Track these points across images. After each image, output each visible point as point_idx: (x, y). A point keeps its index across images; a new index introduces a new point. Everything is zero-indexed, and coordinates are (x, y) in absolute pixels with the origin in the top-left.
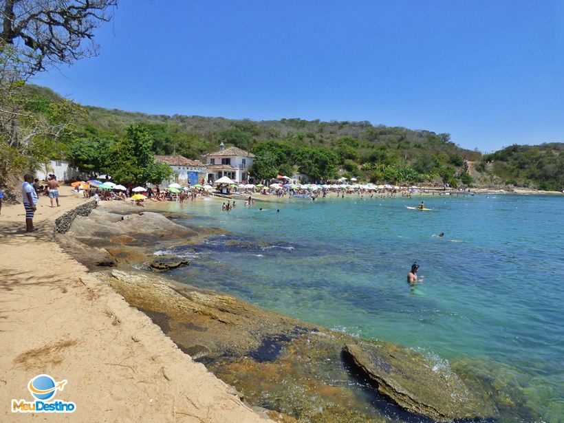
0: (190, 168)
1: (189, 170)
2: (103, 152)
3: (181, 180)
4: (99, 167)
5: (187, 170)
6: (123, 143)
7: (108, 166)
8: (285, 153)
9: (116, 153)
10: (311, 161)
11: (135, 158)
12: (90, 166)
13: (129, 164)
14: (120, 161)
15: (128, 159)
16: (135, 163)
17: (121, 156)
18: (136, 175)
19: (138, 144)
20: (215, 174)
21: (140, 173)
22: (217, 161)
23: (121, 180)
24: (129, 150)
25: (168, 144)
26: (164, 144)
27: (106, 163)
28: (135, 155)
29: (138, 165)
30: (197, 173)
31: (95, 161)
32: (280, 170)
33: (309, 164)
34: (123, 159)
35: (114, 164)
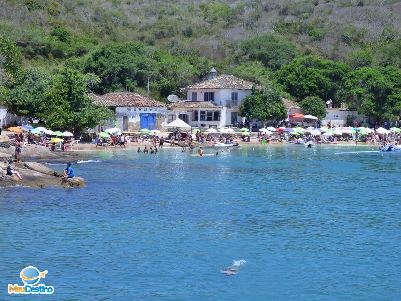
0: (143, 109)
1: (143, 111)
2: (37, 97)
3: (132, 123)
4: (34, 112)
5: (139, 112)
6: (57, 87)
7: (42, 111)
8: (329, 76)
9: (49, 98)
10: (362, 90)
11: (67, 103)
12: (25, 111)
13: (60, 108)
14: (53, 105)
15: (60, 104)
16: (67, 108)
17: (54, 101)
18: (66, 120)
19: (71, 88)
20: (190, 114)
21: (71, 118)
22: (200, 97)
23: (52, 125)
24: (62, 95)
25: (143, 71)
26: (136, 71)
27: (40, 108)
28: (69, 100)
29: (70, 110)
30: (153, 115)
31: (29, 106)
32: (304, 105)
33: (360, 95)
34: (56, 104)
35: (47, 109)
